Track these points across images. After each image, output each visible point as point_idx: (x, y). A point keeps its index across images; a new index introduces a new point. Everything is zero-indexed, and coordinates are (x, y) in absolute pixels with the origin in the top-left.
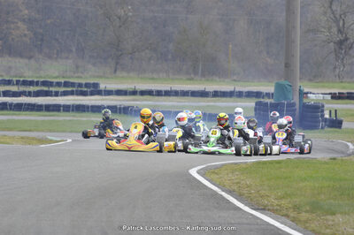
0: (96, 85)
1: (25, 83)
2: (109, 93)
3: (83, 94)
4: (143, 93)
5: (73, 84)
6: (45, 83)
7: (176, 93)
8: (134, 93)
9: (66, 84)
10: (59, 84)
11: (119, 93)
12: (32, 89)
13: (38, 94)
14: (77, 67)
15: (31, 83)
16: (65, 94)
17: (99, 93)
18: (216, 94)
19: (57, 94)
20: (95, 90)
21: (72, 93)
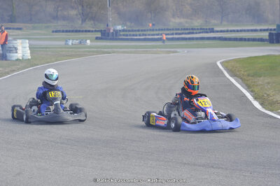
0: (213, 29)
1: (184, 29)
2: (218, 32)
3: (207, 32)
4: (231, 31)
5: (204, 29)
6: (192, 29)
7: (244, 31)
8: (227, 31)
9: (201, 29)
10: (198, 29)
11: (221, 31)
12: (187, 31)
13: (189, 33)
14: (206, 21)
15: (187, 29)
16: (200, 33)
17: (213, 32)
18: (261, 30)
19: (196, 33)
20: (212, 31)
21: (202, 32)
